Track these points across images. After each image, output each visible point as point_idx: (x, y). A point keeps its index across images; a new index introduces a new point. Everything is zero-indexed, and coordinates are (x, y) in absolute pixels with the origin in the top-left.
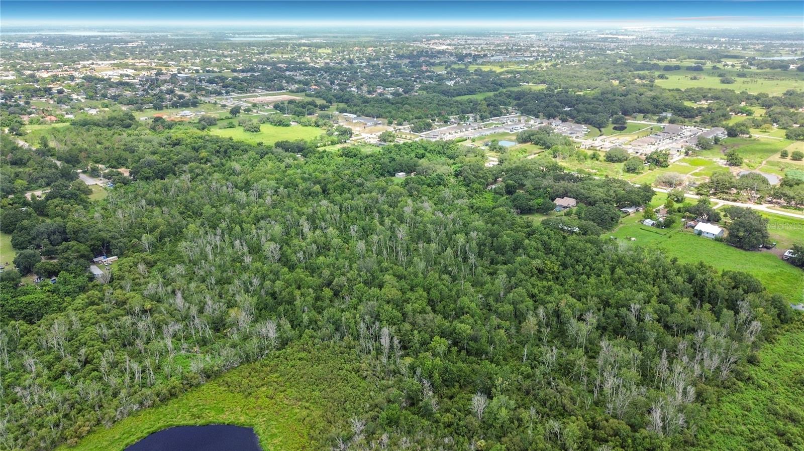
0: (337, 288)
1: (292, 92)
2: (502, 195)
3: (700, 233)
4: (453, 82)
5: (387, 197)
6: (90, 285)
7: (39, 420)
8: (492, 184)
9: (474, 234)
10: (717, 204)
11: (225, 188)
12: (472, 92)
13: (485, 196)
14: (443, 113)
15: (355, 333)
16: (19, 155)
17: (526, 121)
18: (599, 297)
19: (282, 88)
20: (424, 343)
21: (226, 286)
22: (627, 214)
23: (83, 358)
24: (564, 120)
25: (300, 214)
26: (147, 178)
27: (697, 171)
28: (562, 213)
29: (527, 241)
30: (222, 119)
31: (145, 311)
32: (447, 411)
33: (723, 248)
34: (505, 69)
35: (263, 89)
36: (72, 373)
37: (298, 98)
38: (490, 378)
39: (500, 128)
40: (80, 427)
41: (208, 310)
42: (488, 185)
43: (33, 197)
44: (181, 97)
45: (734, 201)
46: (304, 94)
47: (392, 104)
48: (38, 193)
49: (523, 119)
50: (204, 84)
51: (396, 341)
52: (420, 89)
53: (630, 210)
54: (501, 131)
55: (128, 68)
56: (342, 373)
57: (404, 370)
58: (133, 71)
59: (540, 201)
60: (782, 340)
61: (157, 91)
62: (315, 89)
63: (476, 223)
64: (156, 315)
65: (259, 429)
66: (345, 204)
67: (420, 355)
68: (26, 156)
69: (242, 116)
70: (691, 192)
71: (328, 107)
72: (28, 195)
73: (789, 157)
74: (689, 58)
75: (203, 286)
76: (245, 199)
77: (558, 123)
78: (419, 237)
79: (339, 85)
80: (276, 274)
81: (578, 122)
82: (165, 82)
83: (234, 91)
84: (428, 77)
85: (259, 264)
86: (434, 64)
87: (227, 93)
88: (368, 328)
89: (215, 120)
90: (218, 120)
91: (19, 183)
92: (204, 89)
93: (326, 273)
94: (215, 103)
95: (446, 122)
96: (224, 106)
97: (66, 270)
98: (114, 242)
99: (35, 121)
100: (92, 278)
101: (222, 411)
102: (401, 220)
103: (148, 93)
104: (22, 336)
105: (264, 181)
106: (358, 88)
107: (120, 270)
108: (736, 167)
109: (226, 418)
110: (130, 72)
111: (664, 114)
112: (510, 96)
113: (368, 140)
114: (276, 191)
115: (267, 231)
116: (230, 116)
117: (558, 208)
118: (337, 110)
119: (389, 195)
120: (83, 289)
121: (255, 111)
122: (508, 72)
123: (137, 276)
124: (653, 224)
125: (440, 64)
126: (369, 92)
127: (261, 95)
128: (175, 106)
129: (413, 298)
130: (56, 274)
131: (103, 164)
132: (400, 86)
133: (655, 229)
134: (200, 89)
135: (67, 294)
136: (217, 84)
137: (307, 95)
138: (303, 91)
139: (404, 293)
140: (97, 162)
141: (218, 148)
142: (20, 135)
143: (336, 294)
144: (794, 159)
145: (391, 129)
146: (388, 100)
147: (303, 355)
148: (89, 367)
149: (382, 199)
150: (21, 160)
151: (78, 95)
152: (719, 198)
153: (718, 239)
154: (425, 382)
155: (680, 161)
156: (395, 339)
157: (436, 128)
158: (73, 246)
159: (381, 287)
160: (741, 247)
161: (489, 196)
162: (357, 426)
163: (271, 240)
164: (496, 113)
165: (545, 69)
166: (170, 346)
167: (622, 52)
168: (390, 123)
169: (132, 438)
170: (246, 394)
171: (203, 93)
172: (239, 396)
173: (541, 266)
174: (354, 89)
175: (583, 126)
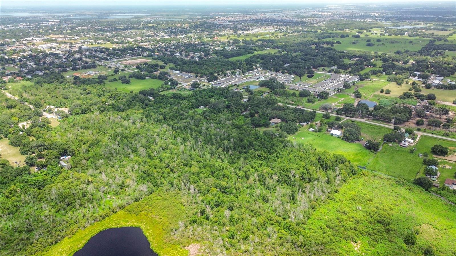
0: (172, 168)
1: (145, 57)
2: (248, 118)
3: (332, 135)
4: (230, 48)
5: (194, 121)
6: (62, 170)
7: (54, 228)
8: (244, 111)
9: (232, 140)
10: (344, 119)
11: (117, 119)
12: (240, 55)
13: (240, 118)
14: (224, 69)
15: (180, 188)
16: (10, 103)
17: (265, 73)
18: (280, 168)
19: (140, 55)
20: (208, 191)
21: (123, 168)
22: (303, 126)
23: (67, 203)
24: (283, 73)
25: (154, 132)
26: (77, 114)
27: (340, 101)
28: (274, 126)
29: (255, 142)
30: (110, 76)
31: (89, 182)
32: (216, 216)
33: (340, 141)
34: (259, 38)
35: (129, 55)
36: (64, 209)
37: (149, 61)
38: (233, 203)
39: (252, 78)
40: (72, 230)
41: (117, 180)
42: (242, 112)
43: (24, 126)
44: (86, 62)
45: (352, 117)
46: (151, 58)
47: (198, 64)
48: (25, 123)
49: (263, 72)
50: (97, 54)
51: (196, 190)
52: (213, 53)
53: (304, 124)
54: (252, 80)
55: (53, 42)
56: (174, 204)
57: (199, 202)
58: (56, 44)
59: (264, 121)
60: (351, 182)
61: (72, 58)
62: (158, 55)
63: (233, 134)
64: (95, 183)
65: (143, 227)
66: (175, 126)
67: (206, 195)
68: (14, 104)
69: (120, 73)
70: (334, 113)
71: (165, 67)
72: (20, 125)
73: (384, 92)
74: (356, 29)
75: (113, 169)
76: (127, 125)
77: (280, 74)
78: (209, 142)
79: (170, 51)
80: (145, 162)
81: (290, 74)
82: (76, 52)
83: (114, 57)
84: (218, 45)
85: (137, 158)
86: (221, 36)
87: (111, 59)
88: (185, 185)
89: (106, 77)
90: (108, 76)
91: (15, 119)
92: (98, 57)
93: (167, 161)
94: (105, 66)
95: (225, 75)
96: (110, 68)
97: (50, 164)
98: (69, 149)
99: (11, 80)
100: (62, 167)
101: (127, 221)
102: (200, 133)
103: (68, 60)
104: (38, 195)
105: (136, 115)
106: (180, 53)
107: (74, 163)
108: (359, 98)
109: (129, 224)
110: (55, 45)
111: (333, 67)
112: (259, 57)
113: (186, 87)
114: (141, 120)
115: (139, 142)
116: (114, 74)
117: (272, 124)
118: (170, 68)
119: (195, 120)
120: (59, 173)
121: (126, 70)
122: (260, 40)
123: (83, 166)
124: (313, 131)
125: (225, 35)
126: (186, 56)
128: (84, 68)
129: (204, 171)
130: (46, 166)
131: (53, 105)
132: (203, 52)
133: (313, 133)
134: (96, 57)
135: (53, 175)
136: (104, 53)
137: (153, 59)
138: (152, 56)
139: (200, 169)
140: (49, 105)
141: (110, 95)
142: (6, 89)
143: (172, 170)
144: (386, 93)
145: (197, 80)
146: (196, 62)
147: (159, 197)
148: (70, 207)
149: (192, 122)
150: (11, 105)
151: (30, 62)
152: (346, 116)
153: (339, 137)
154: (207, 206)
155: (334, 95)
156: (196, 189)
157: (220, 79)
158: (51, 152)
159: (191, 167)
160: (348, 141)
161: (242, 118)
162: (181, 224)
163: (141, 146)
164: (250, 69)
165: (279, 38)
166: (103, 196)
167: (322, 25)
168: (197, 76)
169: (93, 233)
170: (136, 214)
171: (98, 59)
172: (134, 215)
173: (259, 154)
174: (178, 54)
175: (292, 76)
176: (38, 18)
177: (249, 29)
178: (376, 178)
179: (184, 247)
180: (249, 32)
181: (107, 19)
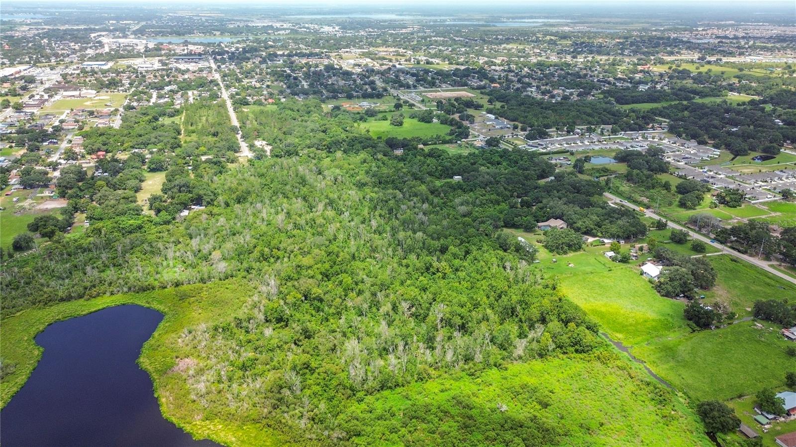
1: (473, 89)
6: (174, 221)
10: (717, 251)
20: (286, 295)
22: (603, 244)
24: (700, 143)
28: (542, 232)
30: (385, 112)
33: (649, 290)
35: (450, 84)
37: (470, 95)
46: (479, 91)
53: (606, 241)
58: (369, 60)
62: (494, 88)
71: (482, 107)
77: (691, 145)
81: (716, 146)
86: (663, 63)
87: (415, 87)
89: (378, 112)
92: (400, 82)
94: (396, 96)
95: (568, 132)
96: (399, 99)
99: (258, 102)
106: (538, 87)
113: (476, 143)
116: (393, 109)
117: (542, 228)
118: (488, 109)
124: (610, 257)
127: (444, 91)
132: (584, 88)
137: (482, 93)
138: (484, 88)
145: (508, 134)
146: (546, 104)
153: (650, 282)
155: (763, 203)
157: (551, 138)
160: (659, 292)
166: (171, 264)
168: (515, 128)
171: (397, 85)
174: (534, 89)
175: (718, 152)
176: (397, 23)
177: (741, 54)
178: (620, 372)
179: (177, 357)
180: (732, 60)
181: (494, 26)
